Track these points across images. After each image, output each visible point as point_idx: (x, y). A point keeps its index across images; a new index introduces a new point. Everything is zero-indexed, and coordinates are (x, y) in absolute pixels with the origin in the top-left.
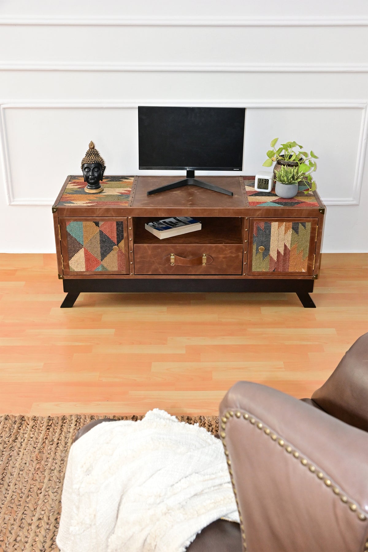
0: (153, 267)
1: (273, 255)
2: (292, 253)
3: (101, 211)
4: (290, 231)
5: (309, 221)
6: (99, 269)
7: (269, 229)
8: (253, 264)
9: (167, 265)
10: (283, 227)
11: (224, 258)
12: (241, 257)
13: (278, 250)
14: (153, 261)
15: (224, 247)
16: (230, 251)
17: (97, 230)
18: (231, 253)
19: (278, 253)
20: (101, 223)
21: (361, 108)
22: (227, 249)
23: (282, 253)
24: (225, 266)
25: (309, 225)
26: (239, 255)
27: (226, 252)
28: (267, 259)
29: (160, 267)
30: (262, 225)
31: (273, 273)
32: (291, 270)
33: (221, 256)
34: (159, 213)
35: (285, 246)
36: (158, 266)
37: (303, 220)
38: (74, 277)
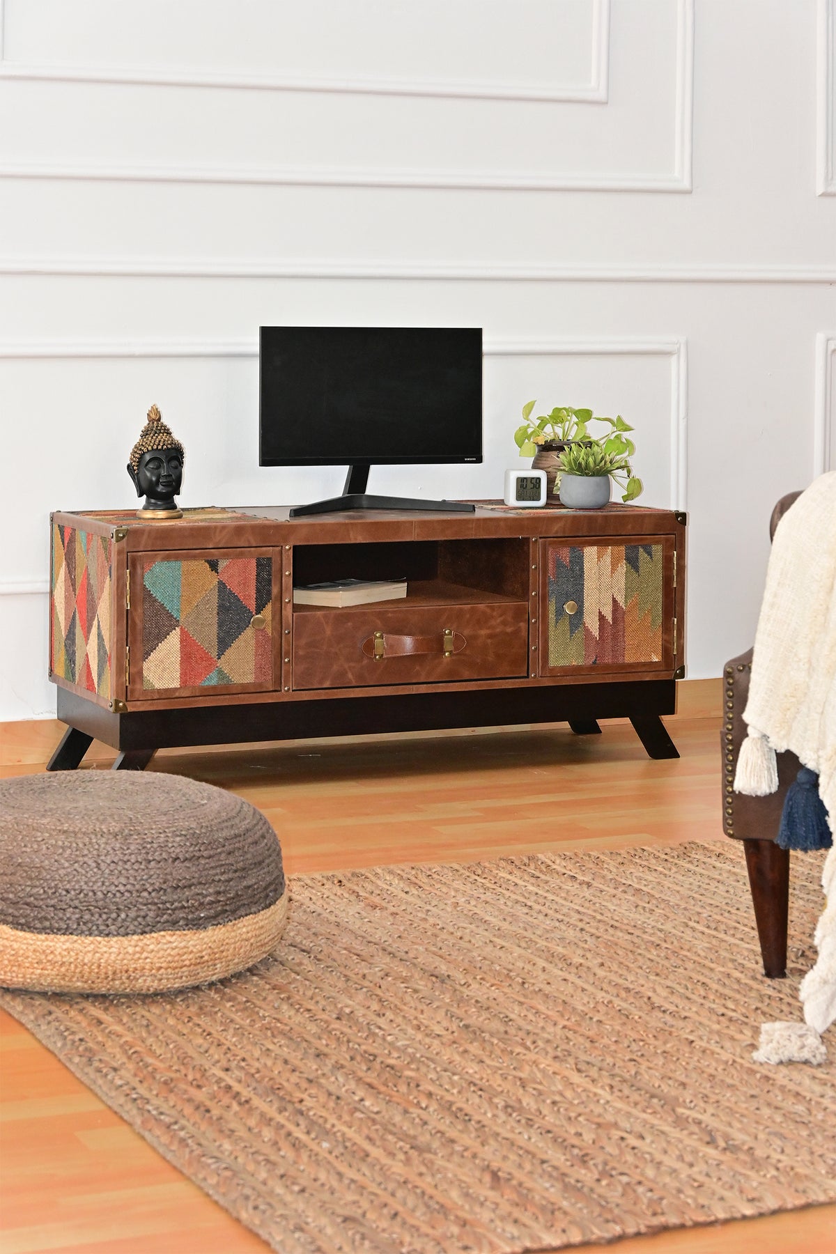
0: (335, 668)
1: (592, 623)
2: (628, 619)
3: (224, 533)
4: (623, 567)
5: (657, 543)
6: (212, 680)
7: (578, 561)
8: (551, 649)
9: (365, 661)
10: (607, 559)
11: (490, 636)
12: (524, 633)
13: (600, 613)
14: (336, 653)
15: (488, 611)
16: (502, 618)
17: (212, 580)
18: (504, 623)
19: (602, 618)
20: (222, 564)
21: (668, 354)
22: (495, 614)
23: (609, 618)
24: (491, 658)
25: (657, 550)
26: (520, 627)
27: (493, 622)
28: (579, 634)
29: (350, 667)
30: (565, 554)
31: (593, 667)
32: (629, 658)
33: (483, 632)
34: (351, 535)
35: (614, 601)
36: (346, 666)
37: (647, 539)
38: (150, 705)
